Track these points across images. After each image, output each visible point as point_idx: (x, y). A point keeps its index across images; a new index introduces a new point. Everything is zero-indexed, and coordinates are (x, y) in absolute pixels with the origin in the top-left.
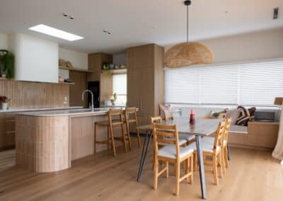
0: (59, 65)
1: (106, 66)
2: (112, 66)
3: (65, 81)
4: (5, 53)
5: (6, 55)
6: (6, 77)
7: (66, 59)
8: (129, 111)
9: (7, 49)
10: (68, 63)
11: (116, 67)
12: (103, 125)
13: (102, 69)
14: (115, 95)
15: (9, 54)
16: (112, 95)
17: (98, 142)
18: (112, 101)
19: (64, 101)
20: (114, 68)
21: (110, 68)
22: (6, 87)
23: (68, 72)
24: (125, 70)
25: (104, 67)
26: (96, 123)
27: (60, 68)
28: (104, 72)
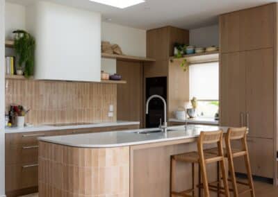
0: (103, 51)
1: (180, 50)
2: (189, 49)
3: (111, 78)
4: (22, 35)
5: (22, 39)
6: (24, 74)
7: (113, 41)
8: (235, 134)
9: (24, 29)
10: (117, 47)
11: (198, 51)
12: (185, 162)
13: (172, 54)
14: (193, 101)
15: (28, 37)
16: (188, 101)
17: (175, 193)
18: (189, 111)
19: (108, 111)
20: (194, 53)
21: (185, 53)
22: (22, 90)
23: (114, 61)
24: (216, 56)
25: (176, 51)
26: (172, 157)
27: (102, 57)
28: (175, 60)
